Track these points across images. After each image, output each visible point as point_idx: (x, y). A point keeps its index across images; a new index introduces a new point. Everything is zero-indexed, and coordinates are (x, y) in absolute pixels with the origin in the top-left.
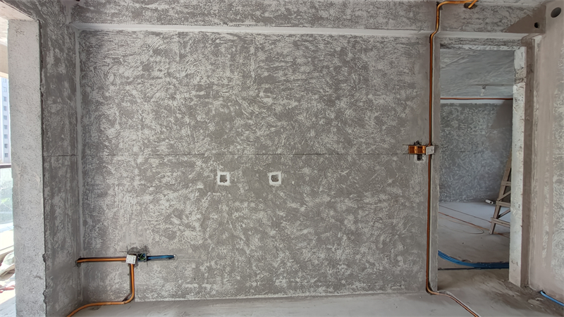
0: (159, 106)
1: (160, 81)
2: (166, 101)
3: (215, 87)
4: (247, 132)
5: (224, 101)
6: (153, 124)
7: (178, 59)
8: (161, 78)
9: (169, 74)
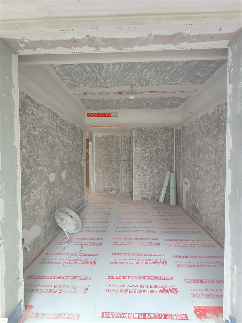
0: (29, 133)
1: (29, 117)
2: (32, 131)
3: (49, 128)
4: (58, 153)
5: (52, 136)
6: (27, 145)
7: (37, 106)
8: (30, 115)
9: (33, 114)
